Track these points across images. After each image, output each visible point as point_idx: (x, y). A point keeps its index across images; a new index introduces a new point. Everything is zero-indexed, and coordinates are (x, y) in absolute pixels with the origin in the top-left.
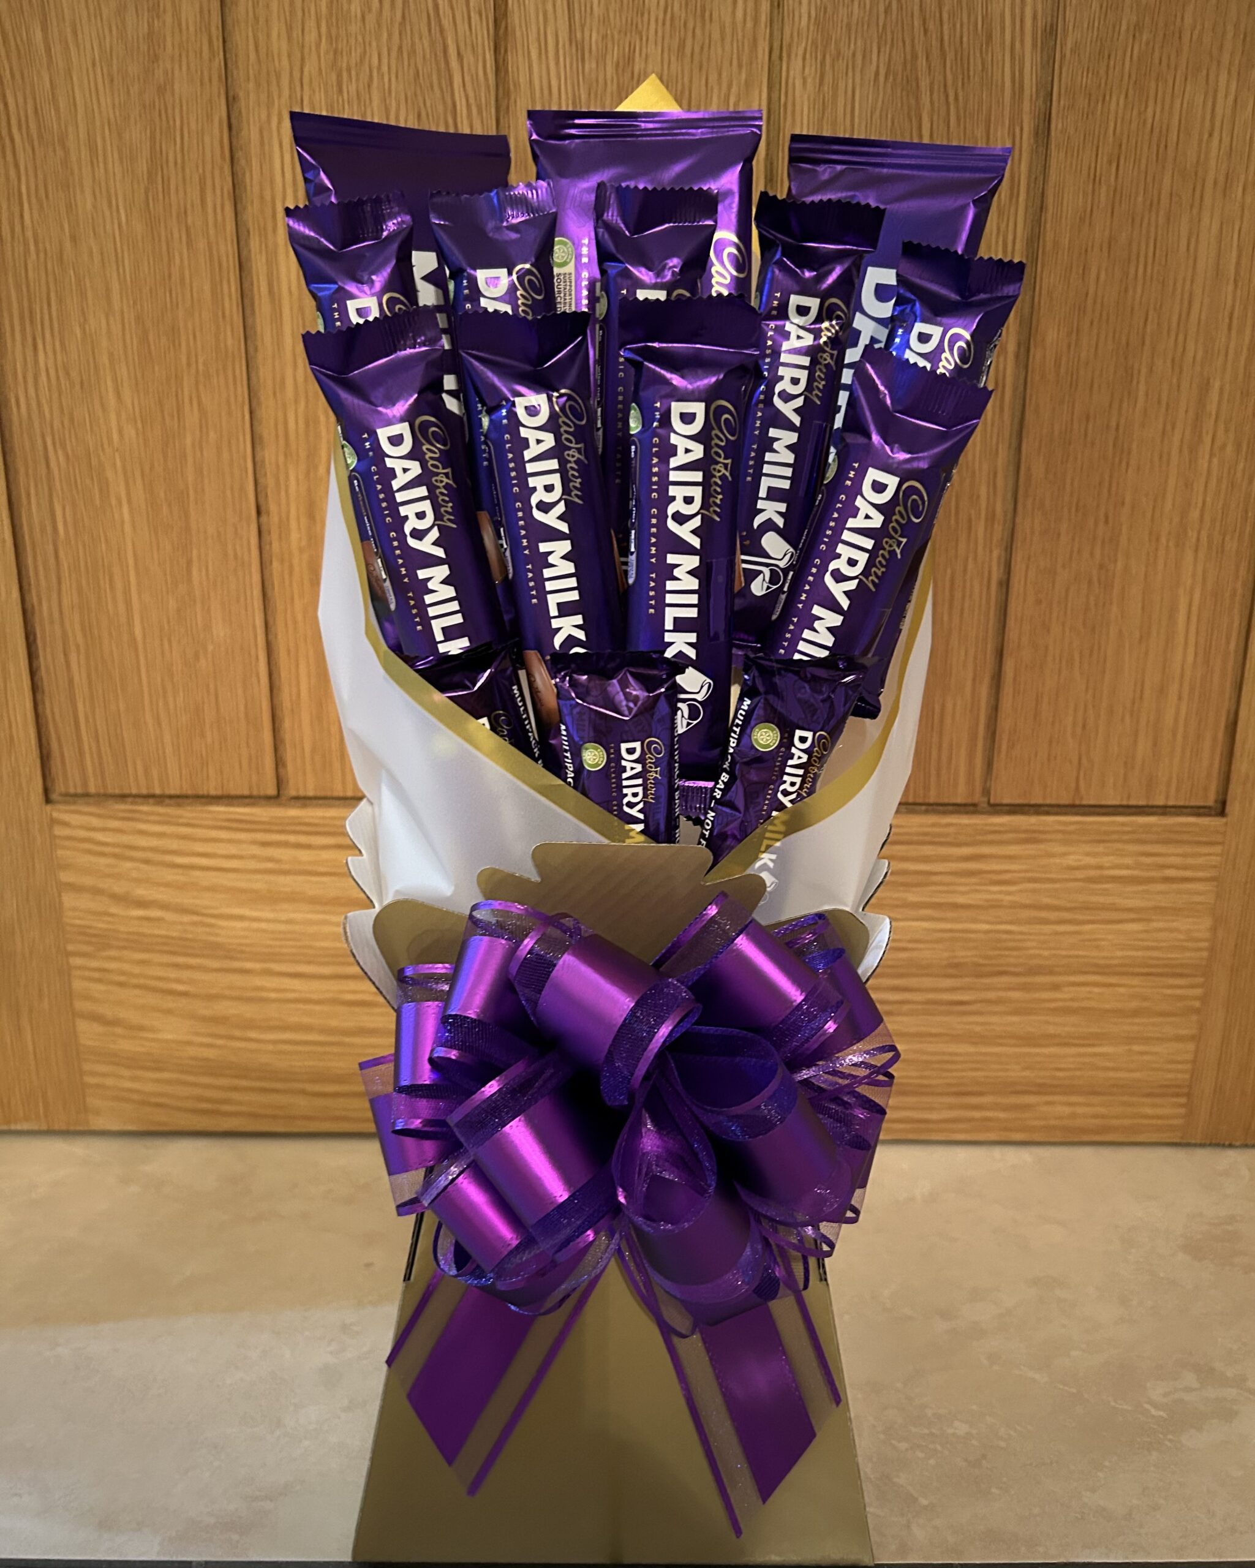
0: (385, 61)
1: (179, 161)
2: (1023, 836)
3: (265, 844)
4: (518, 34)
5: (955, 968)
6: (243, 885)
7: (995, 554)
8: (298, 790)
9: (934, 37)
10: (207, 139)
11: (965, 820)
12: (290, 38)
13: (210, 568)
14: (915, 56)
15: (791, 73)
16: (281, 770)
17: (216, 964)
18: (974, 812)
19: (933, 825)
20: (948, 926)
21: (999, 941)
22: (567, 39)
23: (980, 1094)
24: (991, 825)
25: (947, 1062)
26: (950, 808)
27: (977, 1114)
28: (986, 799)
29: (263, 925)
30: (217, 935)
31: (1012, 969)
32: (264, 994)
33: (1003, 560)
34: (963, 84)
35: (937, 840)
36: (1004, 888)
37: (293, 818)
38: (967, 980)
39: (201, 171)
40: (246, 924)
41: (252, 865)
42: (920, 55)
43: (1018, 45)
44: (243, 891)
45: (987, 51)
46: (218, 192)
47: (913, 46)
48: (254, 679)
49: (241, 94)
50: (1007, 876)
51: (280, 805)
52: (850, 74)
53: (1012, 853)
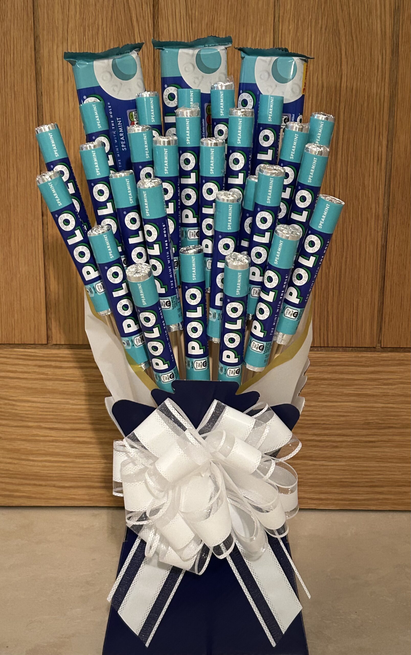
0: (105, 23)
1: (12, 64)
2: (398, 362)
3: (40, 366)
4: (163, 11)
5: (367, 425)
6: (30, 386)
7: (380, 234)
8: (57, 342)
9: (346, 13)
10: (25, 55)
11: (369, 355)
12: (63, 13)
13: (19, 240)
14: (338, 21)
15: (284, 29)
16: (49, 332)
17: (15, 424)
18: (374, 351)
19: (355, 357)
20: (364, 405)
21: (387, 412)
22: (185, 14)
23: (382, 486)
24: (381, 357)
25: (365, 471)
26: (363, 349)
27: (381, 496)
28: (379, 345)
29: (39, 405)
30: (16, 410)
31: (394, 425)
32: (37, 438)
33: (383, 236)
34: (359, 32)
35: (357, 364)
36: (390, 387)
37: (54, 354)
38: (373, 431)
39: (21, 68)
40: (30, 404)
41: (34, 376)
42: (340, 21)
43: (383, 17)
44: (29, 388)
45: (370, 19)
46: (29, 77)
47: (337, 17)
48: (38, 290)
49: (41, 36)
50: (390, 381)
51: (48, 348)
52: (310, 28)
53: (392, 370)
